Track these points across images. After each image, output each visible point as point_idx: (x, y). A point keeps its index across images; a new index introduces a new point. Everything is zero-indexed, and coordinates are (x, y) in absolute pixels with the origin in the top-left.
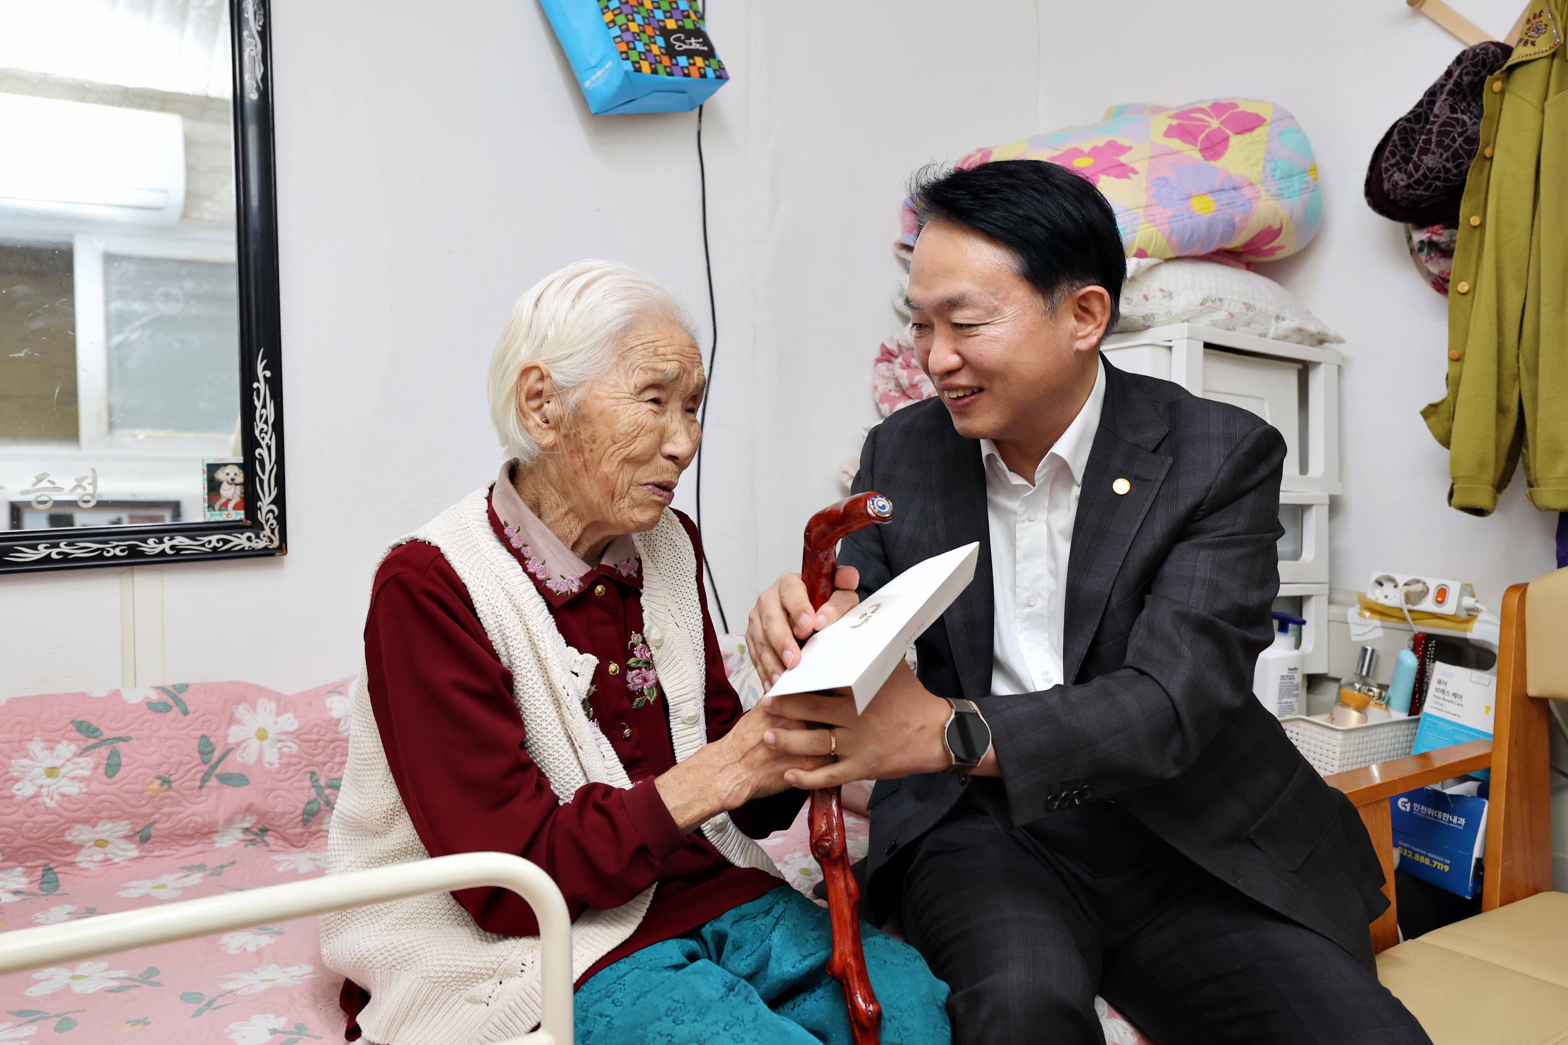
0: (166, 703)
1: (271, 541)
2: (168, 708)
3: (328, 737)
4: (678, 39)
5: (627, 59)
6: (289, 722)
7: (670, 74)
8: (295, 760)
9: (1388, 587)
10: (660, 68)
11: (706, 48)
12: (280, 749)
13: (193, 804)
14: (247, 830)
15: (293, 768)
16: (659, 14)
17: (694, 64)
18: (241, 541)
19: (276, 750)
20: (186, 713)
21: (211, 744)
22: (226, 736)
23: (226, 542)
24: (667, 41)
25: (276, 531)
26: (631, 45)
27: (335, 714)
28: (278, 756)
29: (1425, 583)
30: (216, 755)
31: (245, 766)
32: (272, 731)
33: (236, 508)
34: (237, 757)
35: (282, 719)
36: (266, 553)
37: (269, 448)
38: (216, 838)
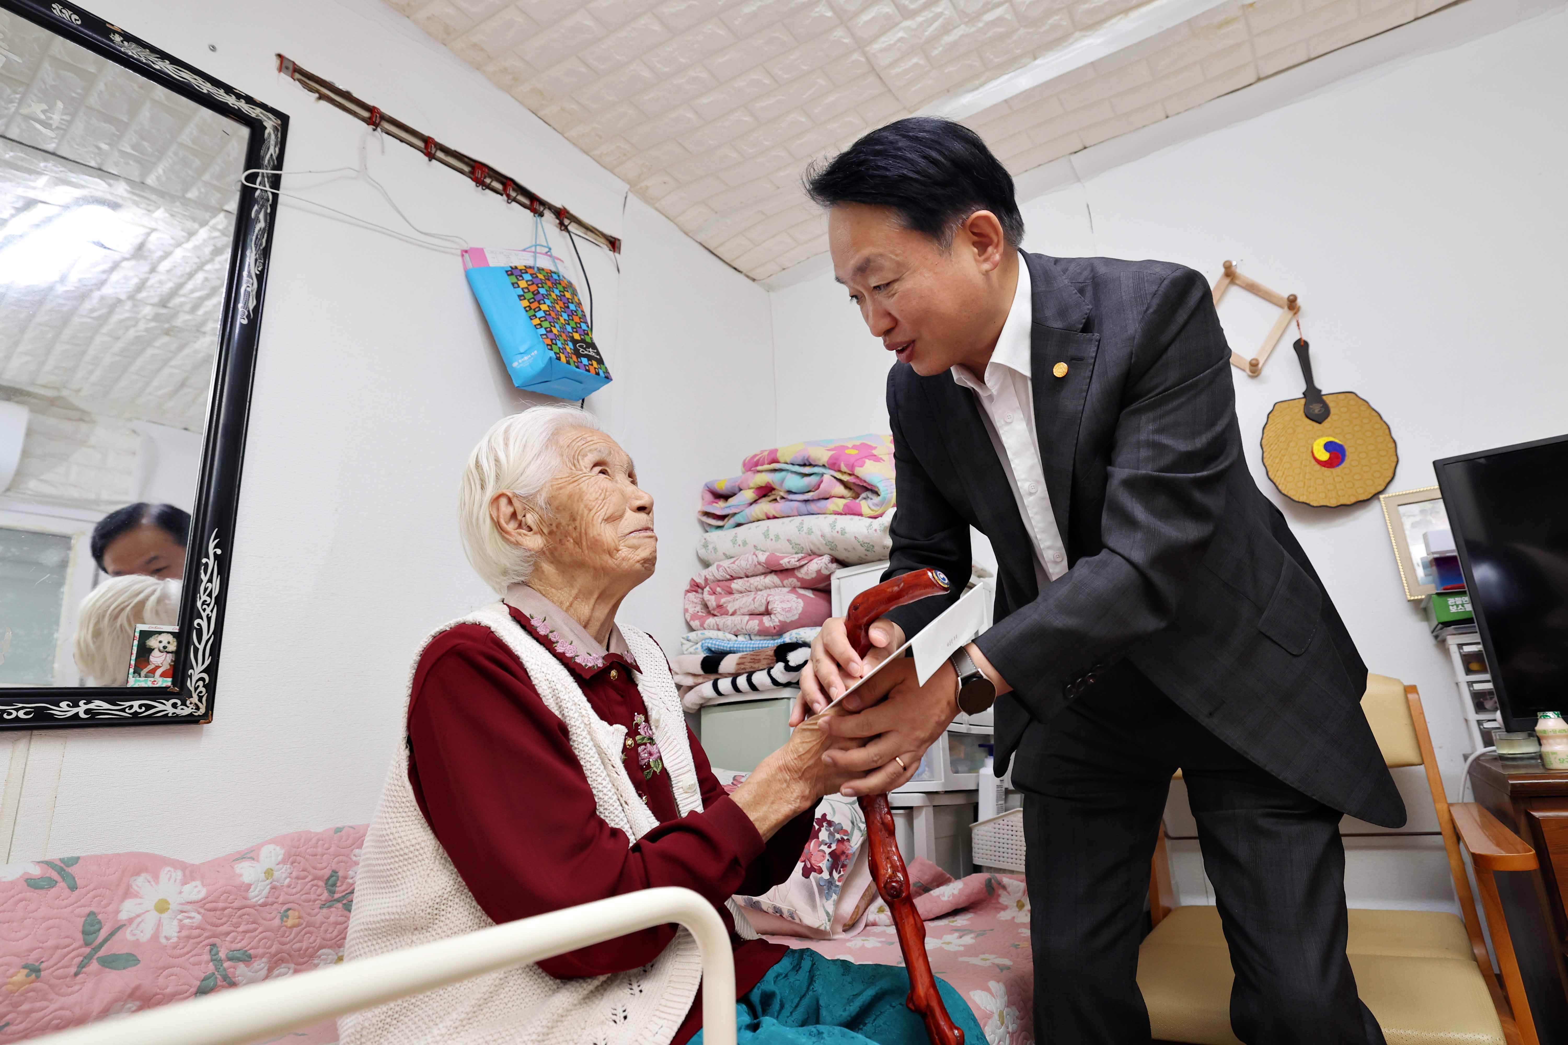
0: (50, 879)
1: (197, 708)
2: (52, 883)
3: (236, 904)
4: (581, 347)
5: (551, 350)
6: (196, 891)
7: (577, 367)
8: (197, 932)
10: (571, 361)
11: (598, 357)
12: (181, 921)
13: (63, 995)
15: (192, 941)
16: (569, 329)
17: (592, 365)
18: (166, 707)
19: (175, 922)
20: (73, 888)
21: (100, 922)
22: (117, 912)
23: (149, 707)
24: (575, 345)
25: (204, 699)
26: (554, 341)
27: (246, 879)
28: (177, 929)
30: (103, 934)
31: (137, 943)
32: (175, 902)
34: (128, 934)
35: (187, 888)
36: (190, 720)
37: (209, 618)
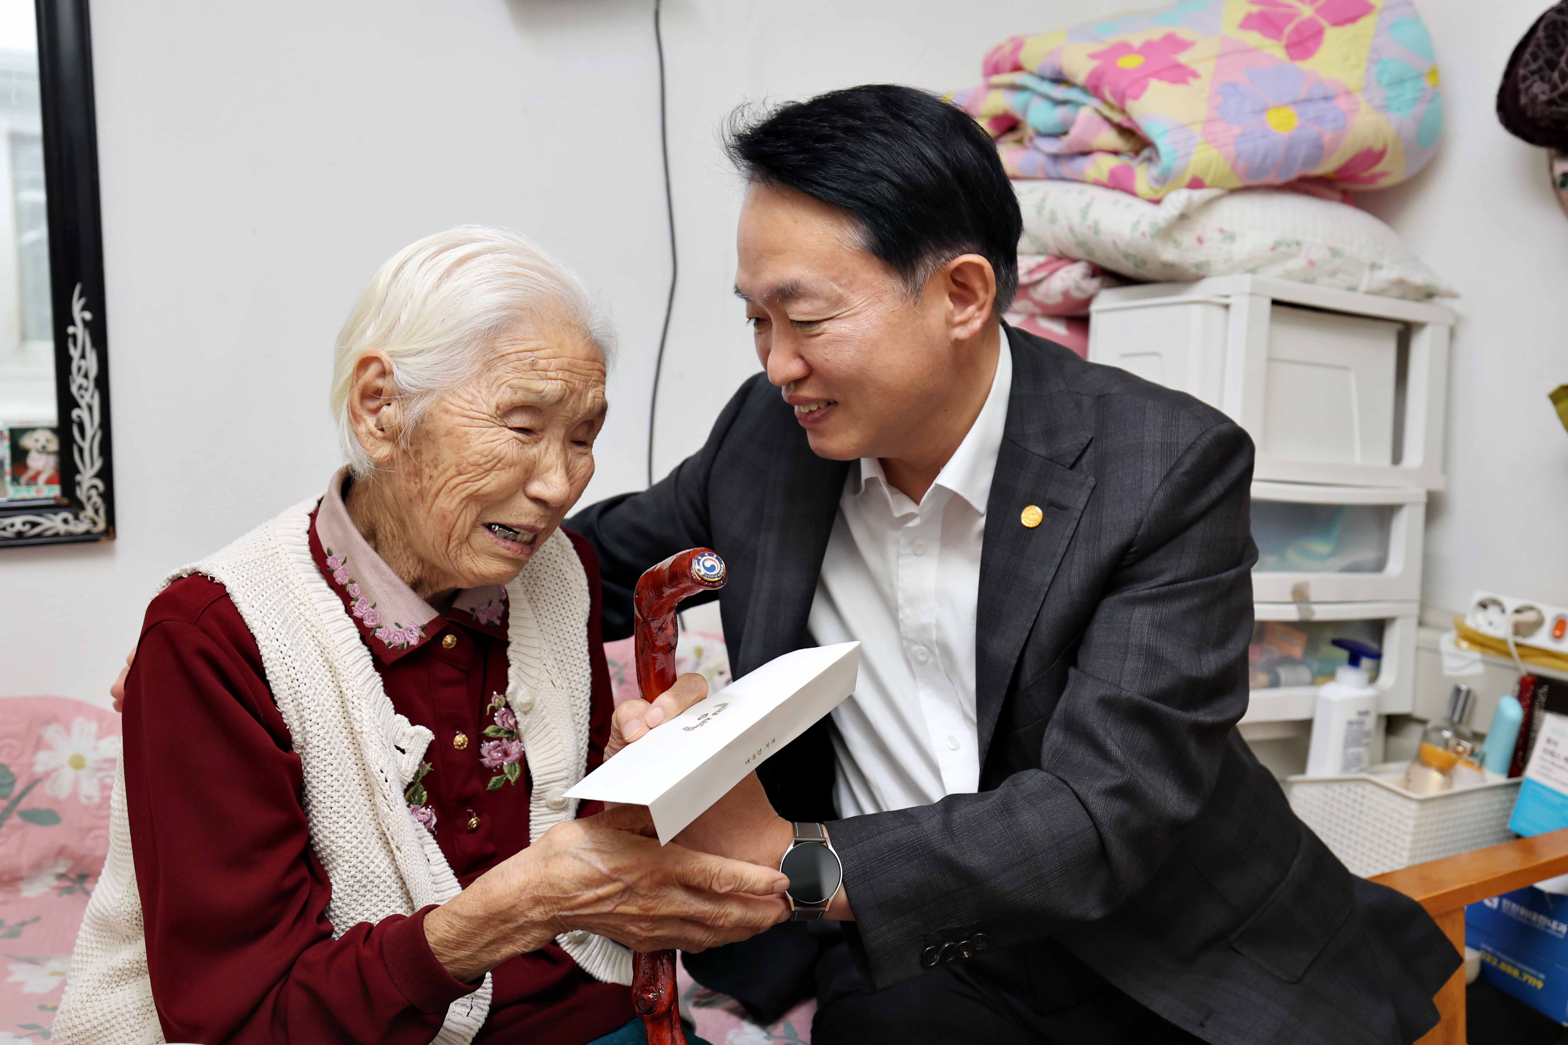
1: (95, 523)
6: (113, 747)
9: (1493, 612)
12: (102, 779)
14: (60, 876)
18: (54, 523)
19: (95, 781)
21: (12, 775)
22: (31, 765)
23: (34, 525)
25: (102, 512)
28: (99, 788)
29: (1539, 612)
30: (19, 787)
31: (55, 800)
32: (91, 758)
33: (49, 482)
34: (46, 789)
36: (88, 538)
37: (90, 408)
38: (22, 885)
